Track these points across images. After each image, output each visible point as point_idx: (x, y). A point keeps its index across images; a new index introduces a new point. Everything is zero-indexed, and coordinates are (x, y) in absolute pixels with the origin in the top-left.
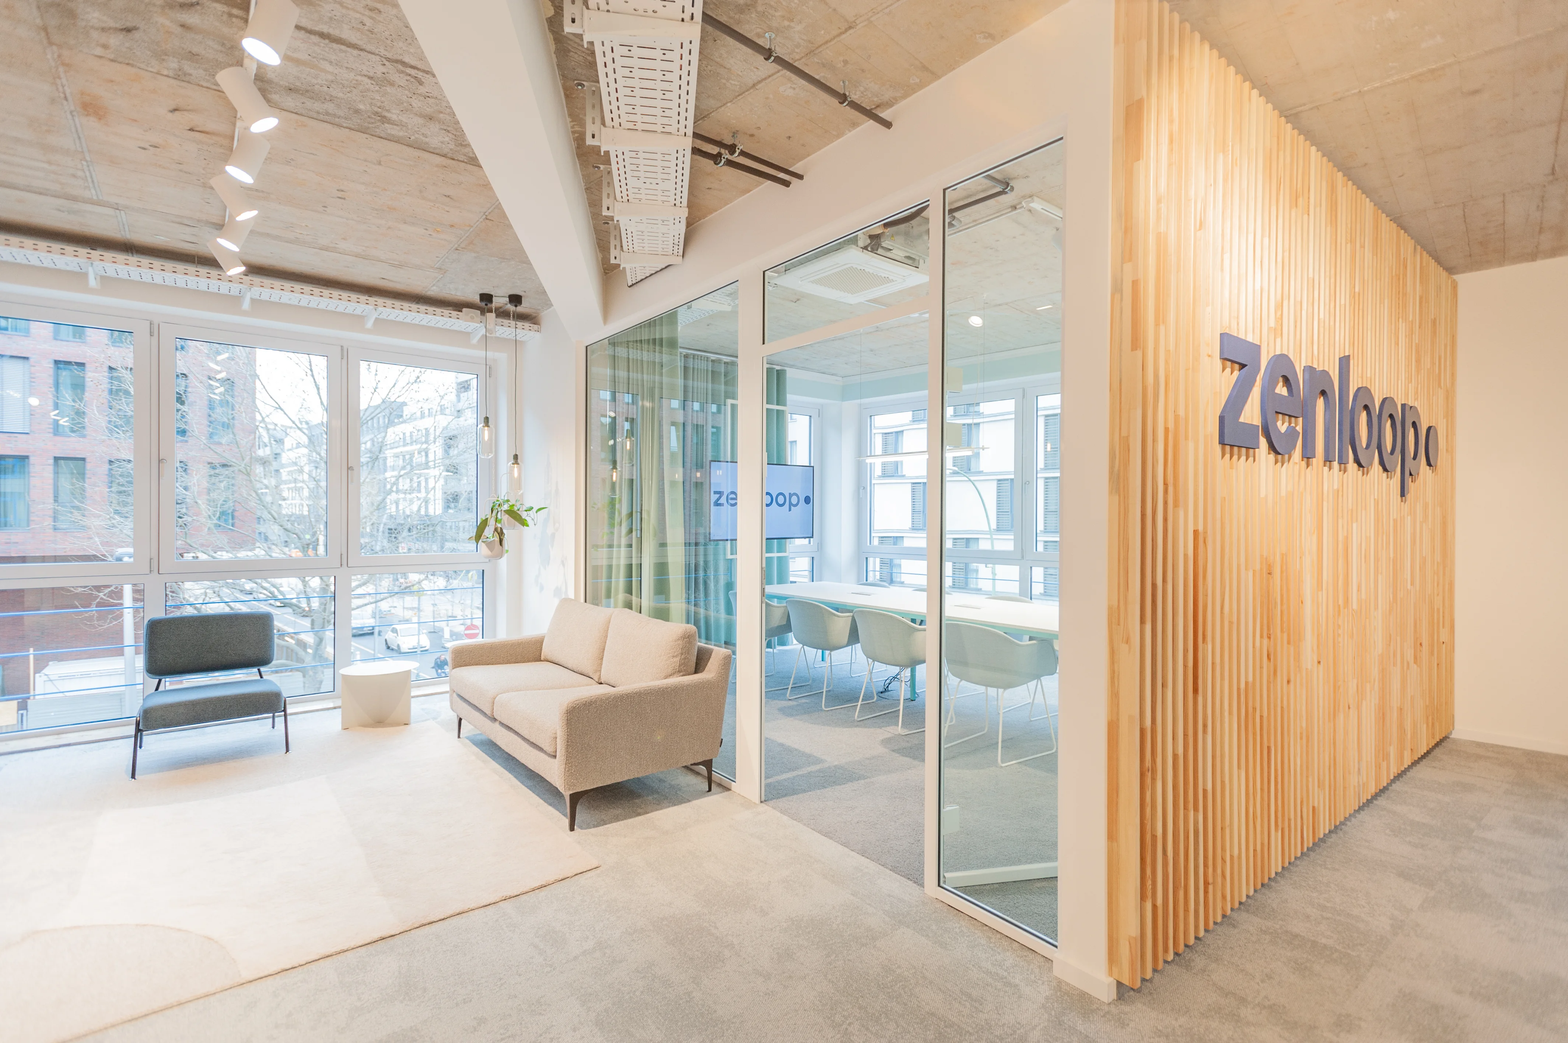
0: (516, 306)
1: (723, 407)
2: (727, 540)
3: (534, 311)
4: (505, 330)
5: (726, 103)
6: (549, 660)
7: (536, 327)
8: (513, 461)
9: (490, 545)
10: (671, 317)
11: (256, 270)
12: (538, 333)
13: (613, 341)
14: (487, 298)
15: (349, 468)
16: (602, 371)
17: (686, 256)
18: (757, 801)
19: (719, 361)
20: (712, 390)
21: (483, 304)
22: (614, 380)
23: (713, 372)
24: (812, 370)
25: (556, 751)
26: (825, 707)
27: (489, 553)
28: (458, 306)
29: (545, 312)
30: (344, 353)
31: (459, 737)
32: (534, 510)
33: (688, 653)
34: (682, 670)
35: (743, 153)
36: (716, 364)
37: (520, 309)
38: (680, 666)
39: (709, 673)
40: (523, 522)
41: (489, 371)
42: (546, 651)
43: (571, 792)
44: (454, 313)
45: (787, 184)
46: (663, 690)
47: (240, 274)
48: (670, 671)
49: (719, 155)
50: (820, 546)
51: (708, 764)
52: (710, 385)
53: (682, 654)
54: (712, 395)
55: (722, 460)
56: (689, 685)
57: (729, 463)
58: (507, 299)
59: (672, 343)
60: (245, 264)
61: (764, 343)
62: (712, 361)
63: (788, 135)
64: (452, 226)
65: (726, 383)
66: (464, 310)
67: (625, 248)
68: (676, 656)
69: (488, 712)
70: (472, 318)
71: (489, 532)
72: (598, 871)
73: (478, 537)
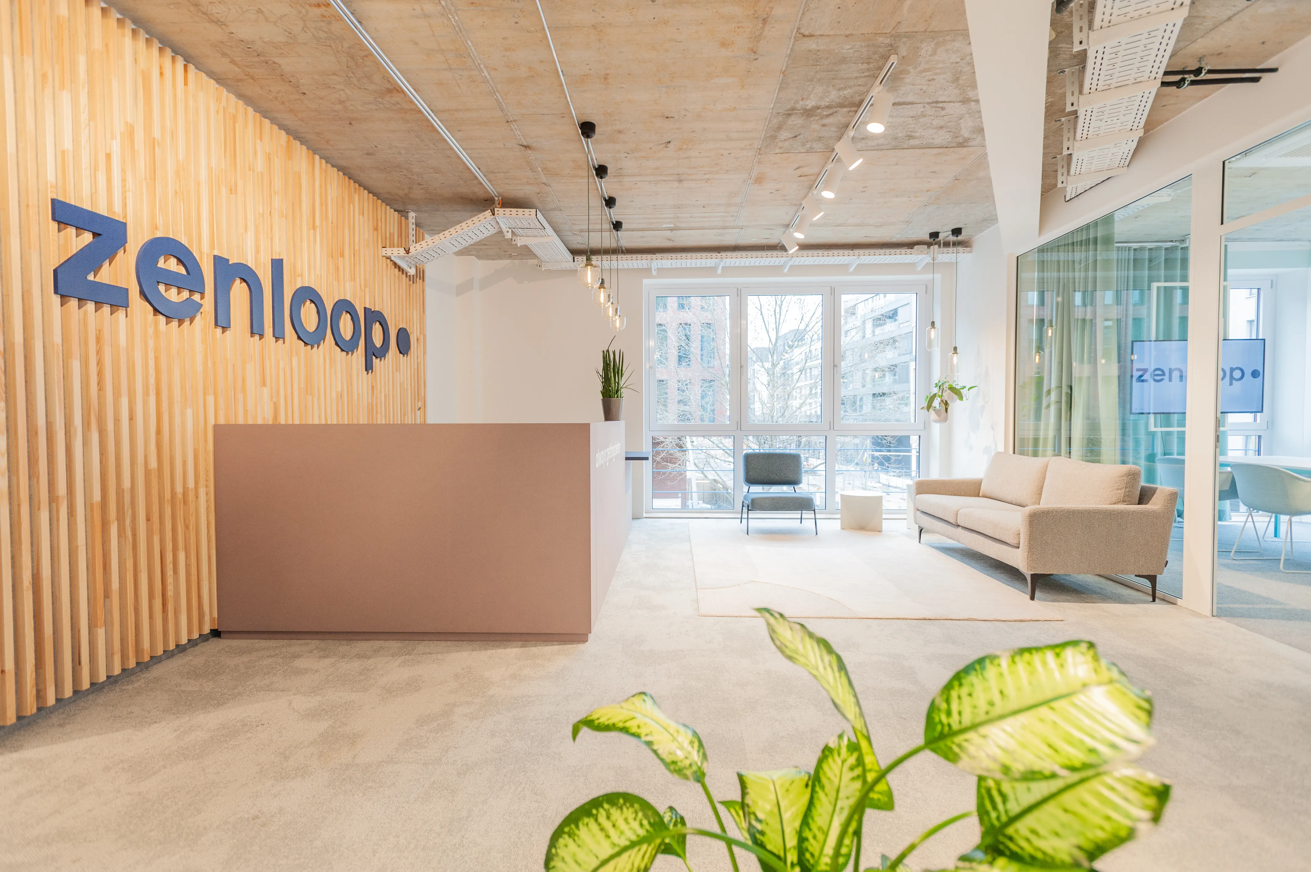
0: (957, 236)
1: (1146, 292)
2: (1149, 413)
3: (967, 237)
4: (945, 256)
5: (1197, 40)
6: (988, 495)
7: (968, 249)
8: (953, 352)
9: (937, 412)
10: (1108, 219)
11: (805, 247)
12: (970, 254)
13: (1042, 250)
14: (935, 235)
15: (834, 366)
16: (1031, 275)
17: (1131, 166)
18: (1209, 613)
19: (1142, 249)
20: (1134, 277)
21: (932, 240)
22: (1042, 281)
23: (1135, 260)
24: (1265, 240)
25: (1019, 544)
26: (1284, 568)
27: (937, 418)
28: (910, 245)
29: (977, 236)
30: (833, 291)
31: (920, 542)
32: (967, 388)
33: (1133, 488)
34: (1125, 500)
35: (1210, 72)
36: (1137, 252)
37: (960, 238)
38: (1124, 497)
39: (1155, 505)
40: (961, 398)
41: (928, 288)
42: (984, 489)
43: (1033, 573)
44: (909, 251)
45: (1256, 80)
46: (1110, 512)
47: (796, 251)
48: (1114, 500)
49: (1183, 80)
50: (1271, 424)
51: (1152, 579)
52: (1131, 273)
53: (1126, 488)
54: (1134, 281)
55: (1145, 340)
56: (1135, 511)
57: (1153, 343)
58: (951, 232)
59: (1108, 240)
60: (798, 245)
61: (1222, 223)
62: (1135, 250)
63: (1262, 41)
64: (928, 191)
65: (1150, 269)
66: (916, 247)
67: (1072, 172)
68: (1120, 489)
69: (952, 521)
70: (922, 251)
71: (936, 403)
72: (1062, 622)
73: (929, 406)
